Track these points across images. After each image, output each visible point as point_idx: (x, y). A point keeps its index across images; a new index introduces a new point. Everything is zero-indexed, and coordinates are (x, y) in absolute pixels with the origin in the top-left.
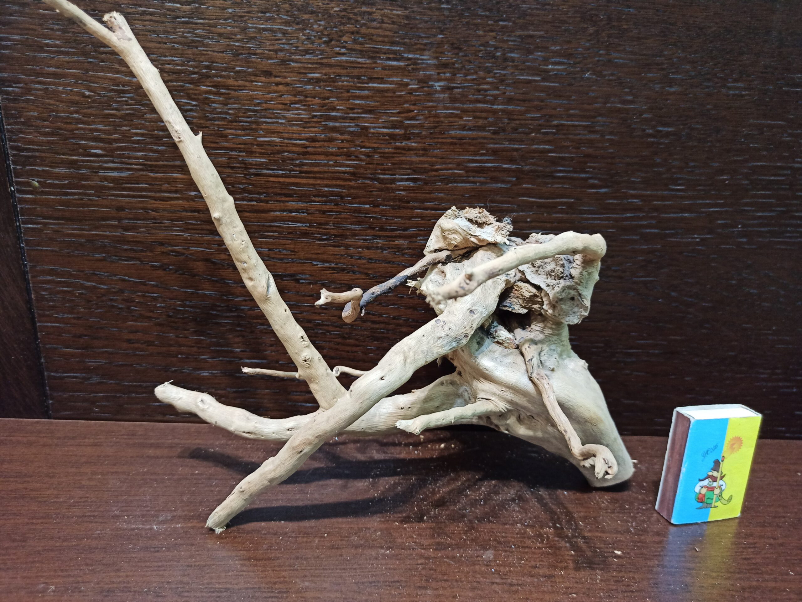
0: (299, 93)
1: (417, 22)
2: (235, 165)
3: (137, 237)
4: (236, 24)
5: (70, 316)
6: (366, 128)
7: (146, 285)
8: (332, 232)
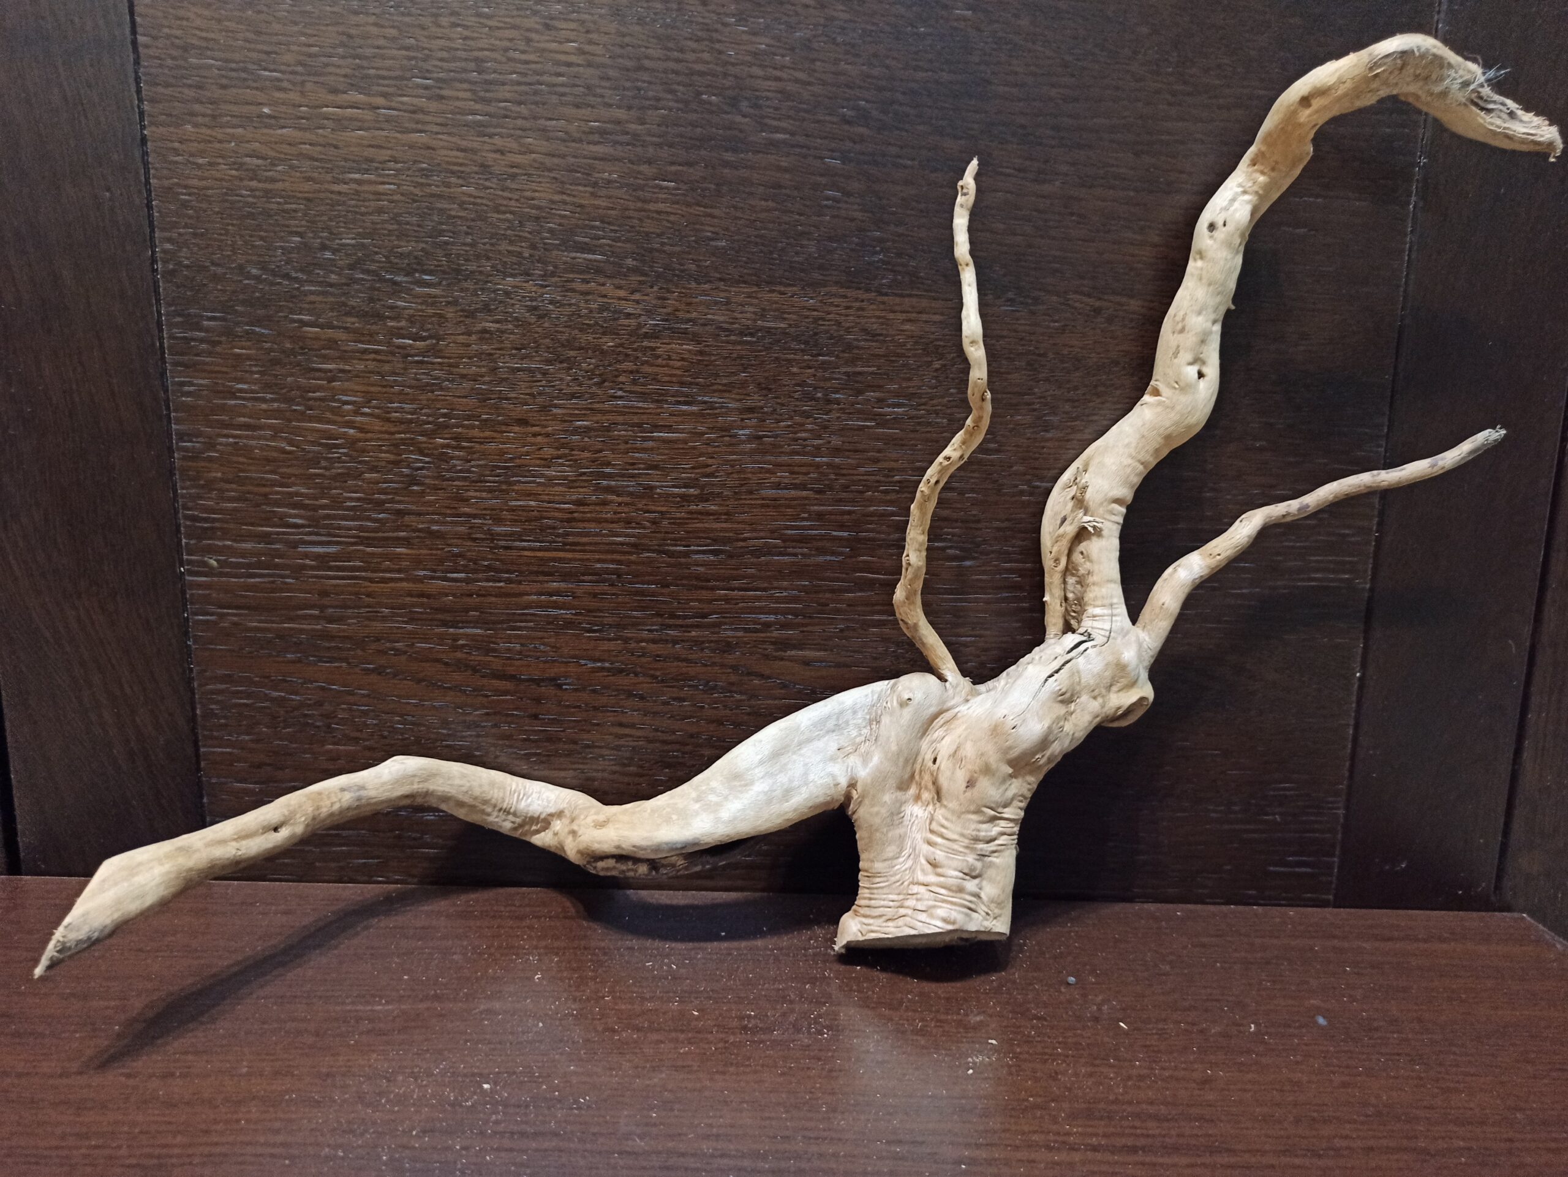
0: (564, 446)
1: (713, 358)
2: (478, 536)
3: (344, 631)
4: (483, 363)
5: (247, 738)
6: (652, 488)
7: (353, 695)
8: (606, 621)
